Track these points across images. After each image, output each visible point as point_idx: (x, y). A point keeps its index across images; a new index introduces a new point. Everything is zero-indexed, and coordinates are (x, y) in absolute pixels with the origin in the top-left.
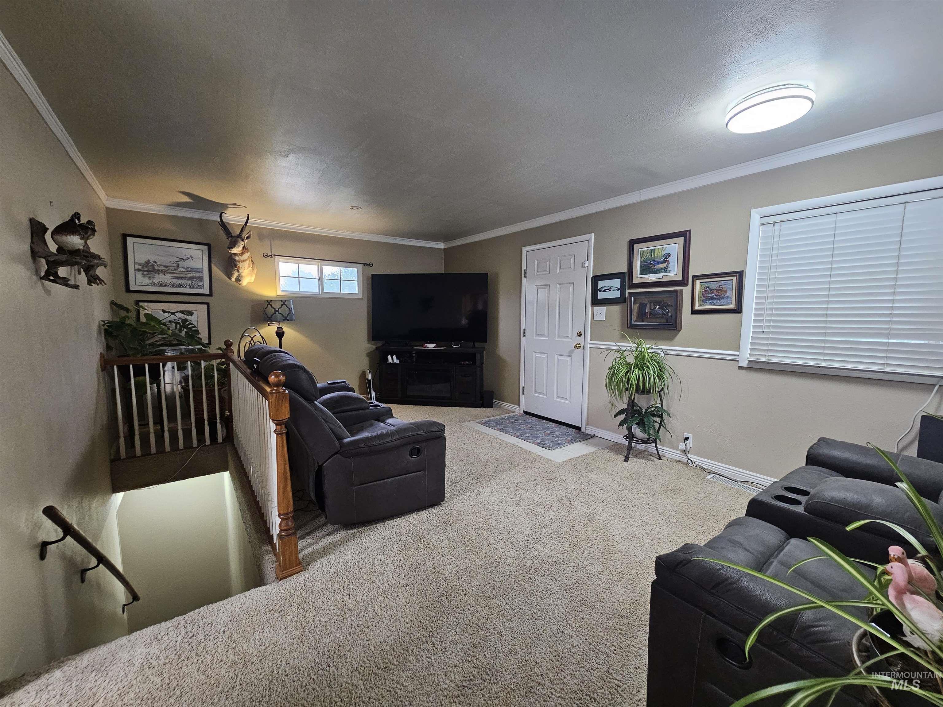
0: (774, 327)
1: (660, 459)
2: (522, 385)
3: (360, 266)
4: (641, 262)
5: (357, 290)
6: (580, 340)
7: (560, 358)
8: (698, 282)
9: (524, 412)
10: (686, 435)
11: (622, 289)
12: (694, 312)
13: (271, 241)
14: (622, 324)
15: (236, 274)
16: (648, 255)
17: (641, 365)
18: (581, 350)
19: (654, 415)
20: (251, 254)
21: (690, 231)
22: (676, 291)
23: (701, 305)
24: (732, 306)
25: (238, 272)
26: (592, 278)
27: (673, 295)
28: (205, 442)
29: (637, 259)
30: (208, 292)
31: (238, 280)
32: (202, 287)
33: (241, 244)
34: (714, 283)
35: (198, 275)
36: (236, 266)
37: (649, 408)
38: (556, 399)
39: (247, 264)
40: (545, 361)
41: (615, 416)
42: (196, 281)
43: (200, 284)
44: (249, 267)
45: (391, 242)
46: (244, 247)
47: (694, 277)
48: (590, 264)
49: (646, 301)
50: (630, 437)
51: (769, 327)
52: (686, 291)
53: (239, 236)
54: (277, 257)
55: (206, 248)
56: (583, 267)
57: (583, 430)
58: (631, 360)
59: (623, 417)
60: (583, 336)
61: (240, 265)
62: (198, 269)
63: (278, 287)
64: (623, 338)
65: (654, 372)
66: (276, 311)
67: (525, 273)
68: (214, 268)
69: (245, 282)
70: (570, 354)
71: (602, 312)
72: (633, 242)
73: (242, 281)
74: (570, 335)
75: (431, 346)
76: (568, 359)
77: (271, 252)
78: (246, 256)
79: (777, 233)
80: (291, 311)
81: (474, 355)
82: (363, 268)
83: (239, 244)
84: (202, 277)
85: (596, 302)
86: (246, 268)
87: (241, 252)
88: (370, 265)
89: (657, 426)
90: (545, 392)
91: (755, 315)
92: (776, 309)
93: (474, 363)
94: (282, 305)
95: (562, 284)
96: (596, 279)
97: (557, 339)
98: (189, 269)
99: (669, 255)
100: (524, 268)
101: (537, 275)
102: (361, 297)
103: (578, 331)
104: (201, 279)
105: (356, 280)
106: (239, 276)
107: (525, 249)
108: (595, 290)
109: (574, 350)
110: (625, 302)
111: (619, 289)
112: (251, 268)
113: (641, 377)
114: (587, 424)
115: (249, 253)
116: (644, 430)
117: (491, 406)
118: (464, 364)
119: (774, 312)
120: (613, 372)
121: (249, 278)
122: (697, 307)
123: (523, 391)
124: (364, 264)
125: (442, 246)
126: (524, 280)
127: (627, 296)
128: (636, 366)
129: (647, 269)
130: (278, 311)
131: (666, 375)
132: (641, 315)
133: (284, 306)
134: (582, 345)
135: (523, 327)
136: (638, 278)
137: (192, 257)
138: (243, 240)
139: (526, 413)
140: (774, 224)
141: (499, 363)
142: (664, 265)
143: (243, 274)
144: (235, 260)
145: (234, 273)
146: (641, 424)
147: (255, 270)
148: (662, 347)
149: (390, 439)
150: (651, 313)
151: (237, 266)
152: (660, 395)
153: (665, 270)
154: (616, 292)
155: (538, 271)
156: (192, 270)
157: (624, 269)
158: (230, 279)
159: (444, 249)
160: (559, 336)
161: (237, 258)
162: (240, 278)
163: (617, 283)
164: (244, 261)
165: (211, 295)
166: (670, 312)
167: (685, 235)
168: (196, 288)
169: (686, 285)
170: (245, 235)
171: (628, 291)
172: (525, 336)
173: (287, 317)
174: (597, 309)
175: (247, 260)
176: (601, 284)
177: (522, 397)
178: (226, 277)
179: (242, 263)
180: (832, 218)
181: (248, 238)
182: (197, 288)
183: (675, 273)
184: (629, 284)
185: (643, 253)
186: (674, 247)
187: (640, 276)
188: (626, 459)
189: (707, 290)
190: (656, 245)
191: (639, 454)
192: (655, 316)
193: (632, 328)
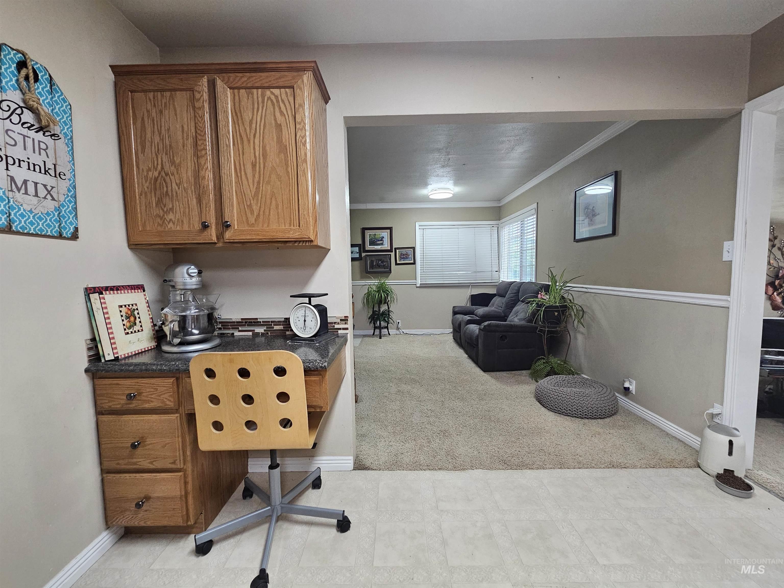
0: (427, 270)
1: (390, 335)
4: (369, 240)
8: (397, 251)
10: (398, 321)
11: (360, 253)
12: (396, 264)
14: (361, 271)
16: (373, 236)
17: (383, 290)
21: (392, 227)
22: (388, 254)
23: (399, 261)
24: (412, 262)
27: (387, 256)
29: (367, 238)
34: (404, 251)
47: (395, 248)
49: (373, 259)
50: (380, 328)
51: (425, 270)
52: (393, 254)
58: (374, 288)
59: (370, 319)
64: (363, 277)
72: (364, 229)
79: (425, 233)
89: (387, 319)
91: (421, 265)
99: (383, 237)
110: (362, 260)
111: (358, 253)
119: (427, 264)
122: (398, 262)
127: (363, 256)
129: (372, 243)
132: (372, 266)
136: (368, 247)
140: (426, 229)
142: (381, 242)
148: (386, 281)
150: (377, 265)
152: (388, 305)
153: (382, 244)
154: (356, 254)
157: (360, 243)
163: (356, 249)
166: (386, 264)
167: (390, 229)
169: (392, 252)
171: (363, 254)
180: (440, 230)
183: (386, 246)
184: (363, 250)
185: (370, 235)
186: (385, 234)
187: (369, 247)
188: (380, 338)
189: (401, 255)
190: (378, 232)
191: (385, 335)
192: (379, 266)
193: (367, 272)
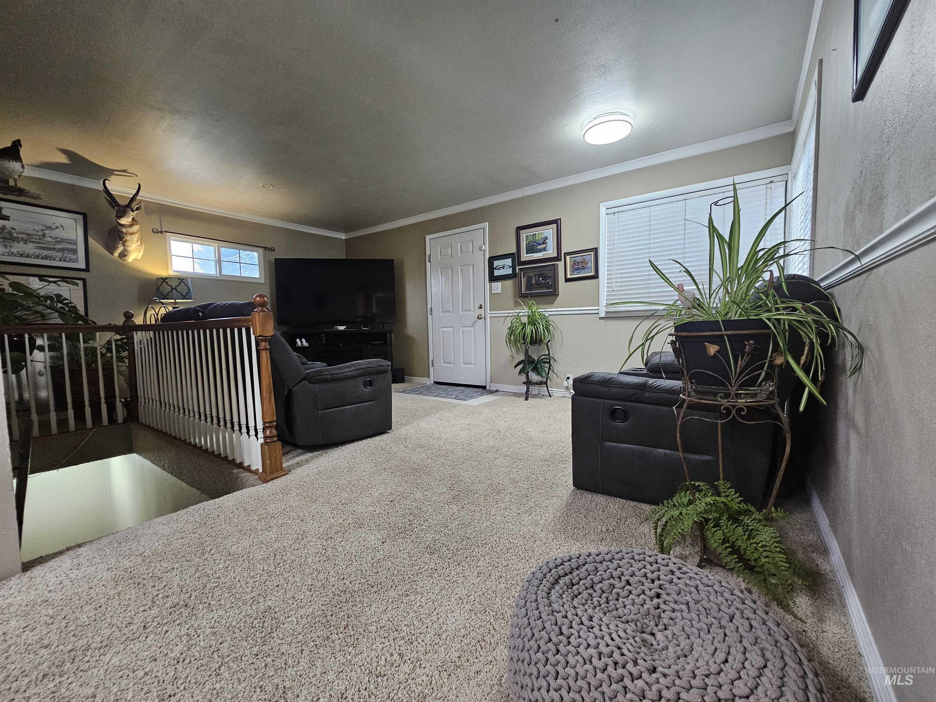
0: (619, 286)
1: (550, 396)
2: (431, 358)
3: (261, 250)
4: (526, 244)
5: (258, 273)
6: (481, 311)
7: (464, 329)
8: (568, 258)
9: (435, 382)
10: (568, 376)
11: (513, 267)
12: (567, 280)
13: (160, 217)
14: (515, 294)
15: (120, 249)
16: (531, 238)
17: (532, 322)
18: (483, 320)
19: (544, 363)
20: (140, 227)
21: (560, 219)
22: (554, 264)
23: (571, 275)
24: (592, 274)
25: (124, 246)
26: (489, 259)
27: (552, 268)
28: (102, 423)
29: (523, 241)
30: (83, 266)
31: (123, 255)
32: (76, 261)
33: (132, 215)
34: (578, 258)
35: (70, 246)
36: (121, 239)
37: (539, 358)
38: (462, 366)
39: (136, 237)
40: (452, 333)
41: (515, 367)
42: (67, 253)
43: (75, 257)
44: (137, 241)
45: (292, 228)
46: (133, 219)
47: (565, 254)
48: (486, 247)
49: (531, 274)
50: (528, 383)
51: (616, 286)
52: (561, 264)
53: (129, 206)
54: (168, 234)
55: (80, 217)
56: (480, 250)
57: (488, 388)
58: (525, 320)
59: (521, 366)
60: (483, 308)
61: (128, 238)
62: (69, 240)
63: (169, 266)
64: (517, 305)
65: (543, 326)
66: (172, 289)
67: (430, 258)
68: (90, 240)
69: (131, 258)
70: (473, 325)
71: (498, 286)
72: (519, 229)
73: (128, 256)
74: (472, 308)
75: (342, 328)
76: (472, 329)
77: (161, 228)
78: (135, 228)
79: (617, 220)
80: (189, 290)
81: (385, 334)
82: (264, 253)
83: (128, 214)
84: (77, 249)
85: (493, 279)
86: (134, 242)
87: (130, 223)
88: (272, 250)
89: (547, 370)
90: (453, 361)
91: (608, 279)
92: (620, 274)
93: (385, 343)
94: (180, 283)
95: (463, 265)
96: (491, 260)
97: (461, 313)
98: (59, 239)
99: (546, 238)
100: (428, 253)
101: (440, 259)
102: (263, 282)
103: (479, 305)
104: (75, 252)
105: (257, 263)
106: (125, 250)
107: (428, 238)
108: (491, 269)
109: (477, 321)
110: (516, 277)
111: (511, 267)
112: (139, 243)
113: (534, 330)
114: (491, 382)
115: (139, 226)
116: (539, 374)
117: (403, 381)
118: (375, 344)
119: (618, 276)
120: (512, 330)
121: (137, 254)
122: (569, 276)
123: (433, 363)
124: (265, 248)
125: (343, 236)
126: (428, 264)
127: (517, 272)
128: (529, 323)
129: (531, 249)
130: (176, 289)
131: (551, 328)
132: (529, 286)
133: (182, 284)
134: (483, 316)
135: (429, 307)
136: (525, 257)
137: (62, 227)
138: (133, 211)
139: (436, 383)
140: (614, 213)
141: (408, 342)
142: (543, 246)
143: (129, 249)
144: (122, 232)
145: (118, 247)
146: (536, 369)
147: (143, 247)
148: (546, 310)
149: (348, 370)
150: (536, 284)
151: (123, 238)
152: (547, 346)
153: (545, 249)
154: (508, 269)
155: (441, 255)
156: (62, 241)
157: (514, 250)
158: (112, 254)
159: (345, 240)
160: (463, 311)
161: (124, 230)
162: (125, 253)
163: (509, 262)
164: (132, 234)
165: (87, 270)
166: (550, 281)
167: (556, 222)
168: (68, 261)
169: (561, 260)
170: (134, 206)
171: (517, 268)
172: (432, 314)
173: (186, 295)
174: (493, 284)
175: (136, 233)
176: (496, 263)
177: (431, 369)
178: (107, 252)
179: (131, 236)
180: (647, 210)
181: (137, 209)
182: (70, 261)
183: (551, 252)
184: (518, 262)
185: (527, 237)
186: (549, 232)
187: (526, 255)
188: (527, 399)
189: (575, 263)
190: (537, 231)
191: (535, 396)
192: (539, 285)
193: (523, 296)
